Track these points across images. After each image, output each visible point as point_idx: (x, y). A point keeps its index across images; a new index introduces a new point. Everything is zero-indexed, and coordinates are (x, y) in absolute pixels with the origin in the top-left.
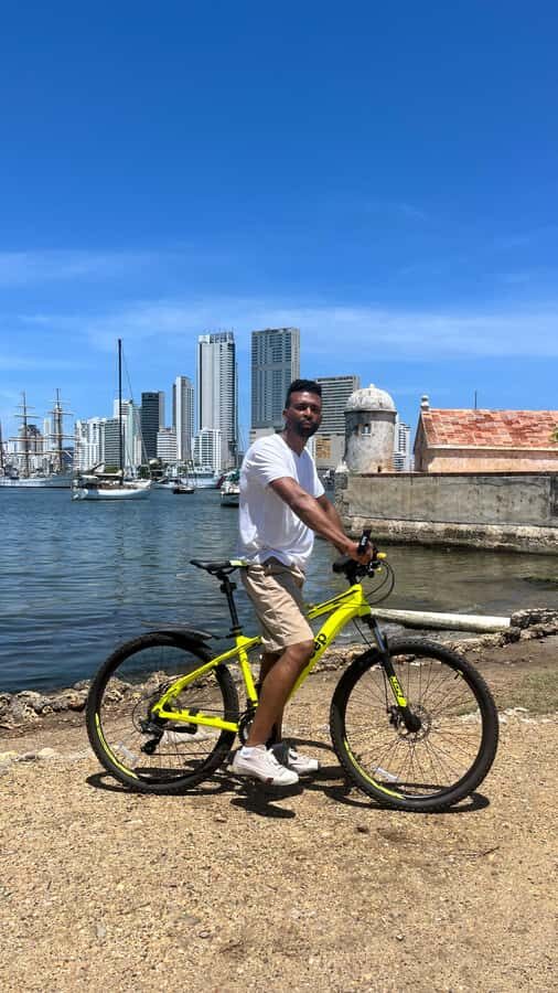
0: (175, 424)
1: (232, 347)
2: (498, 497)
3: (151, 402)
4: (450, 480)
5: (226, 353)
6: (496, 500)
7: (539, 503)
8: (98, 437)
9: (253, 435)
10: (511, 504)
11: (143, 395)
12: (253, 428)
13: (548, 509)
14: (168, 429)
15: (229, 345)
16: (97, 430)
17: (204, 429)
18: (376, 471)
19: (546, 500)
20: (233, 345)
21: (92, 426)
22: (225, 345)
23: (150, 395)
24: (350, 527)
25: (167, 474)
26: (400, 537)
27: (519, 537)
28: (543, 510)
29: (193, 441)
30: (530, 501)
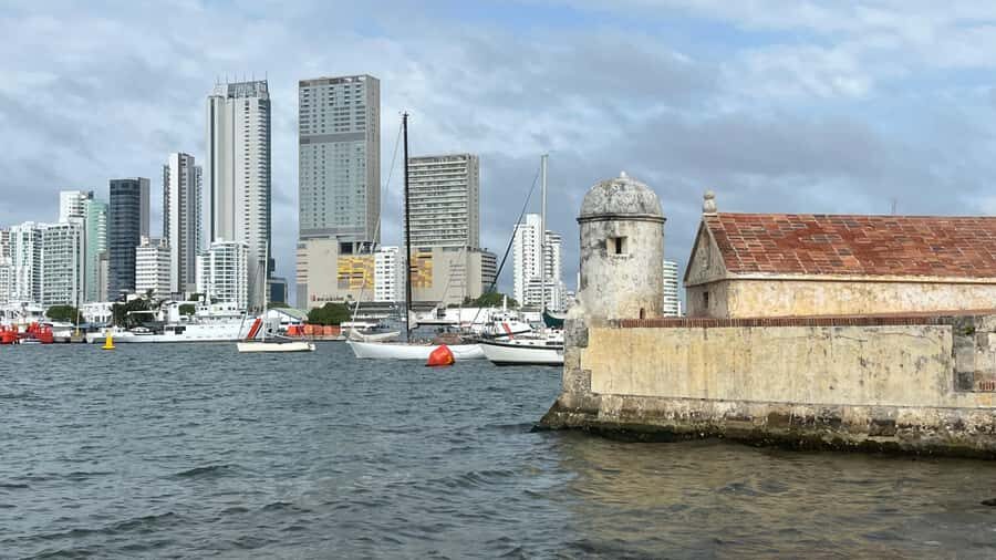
0: (167, 233)
1: (266, 106)
2: (861, 360)
3: (128, 196)
4: (777, 331)
5: (255, 116)
6: (856, 364)
7: (934, 369)
8: (31, 256)
9: (303, 251)
10: (883, 372)
11: (113, 184)
12: (302, 239)
13: (950, 379)
14: (156, 242)
15: (261, 102)
16: (31, 244)
17: (218, 240)
18: (637, 317)
19: (946, 364)
20: (268, 102)
21: (20, 238)
22: (254, 102)
23: (126, 183)
24: (596, 413)
25: (161, 317)
26: (688, 426)
27: (902, 426)
28: (941, 382)
29: (200, 261)
30: (918, 365)
